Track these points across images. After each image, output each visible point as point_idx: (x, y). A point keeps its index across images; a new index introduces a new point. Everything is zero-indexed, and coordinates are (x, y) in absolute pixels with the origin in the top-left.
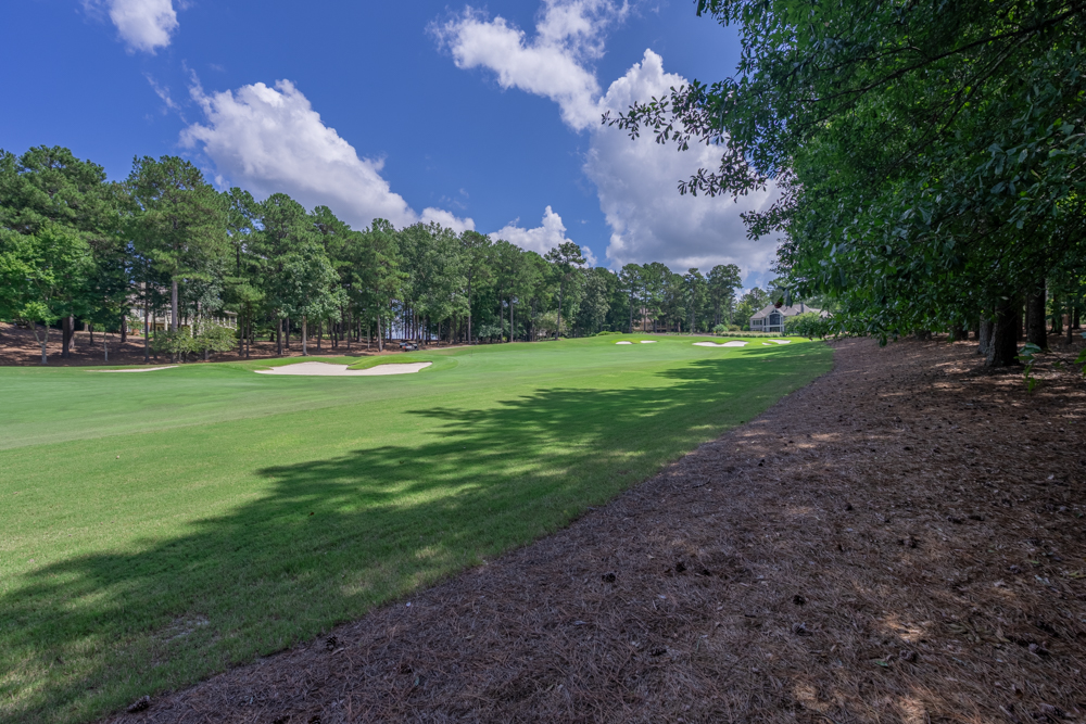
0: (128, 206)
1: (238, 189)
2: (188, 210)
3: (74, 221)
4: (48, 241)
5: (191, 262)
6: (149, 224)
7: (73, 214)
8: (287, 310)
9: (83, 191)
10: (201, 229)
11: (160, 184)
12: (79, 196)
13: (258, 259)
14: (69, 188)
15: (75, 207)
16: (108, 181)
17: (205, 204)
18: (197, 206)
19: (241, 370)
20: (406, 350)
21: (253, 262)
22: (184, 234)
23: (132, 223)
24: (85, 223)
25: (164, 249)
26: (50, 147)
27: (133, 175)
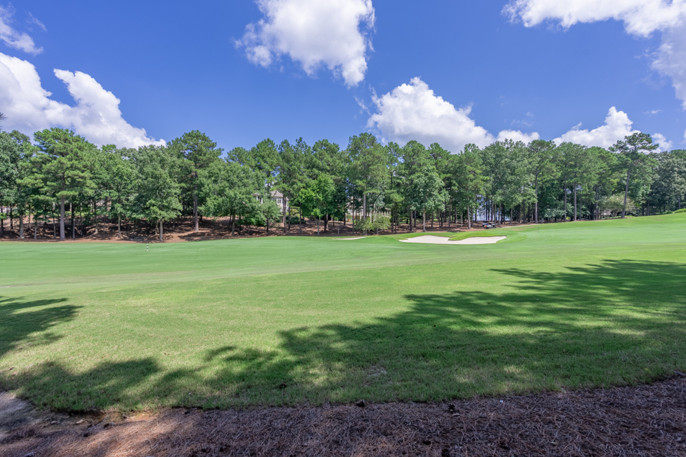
0: (347, 161)
1: (392, 143)
2: (370, 158)
3: (328, 171)
4: (320, 181)
5: (371, 184)
6: (355, 168)
7: (328, 168)
8: (416, 206)
9: (332, 157)
10: (375, 167)
11: (359, 148)
12: (330, 160)
13: (401, 179)
14: (327, 157)
15: (329, 165)
16: (340, 151)
17: (377, 154)
18: (374, 155)
19: (392, 239)
20: (487, 228)
21: (399, 181)
22: (368, 170)
23: (348, 169)
24: (332, 172)
25: (360, 179)
26: (321, 140)
27: (349, 146)
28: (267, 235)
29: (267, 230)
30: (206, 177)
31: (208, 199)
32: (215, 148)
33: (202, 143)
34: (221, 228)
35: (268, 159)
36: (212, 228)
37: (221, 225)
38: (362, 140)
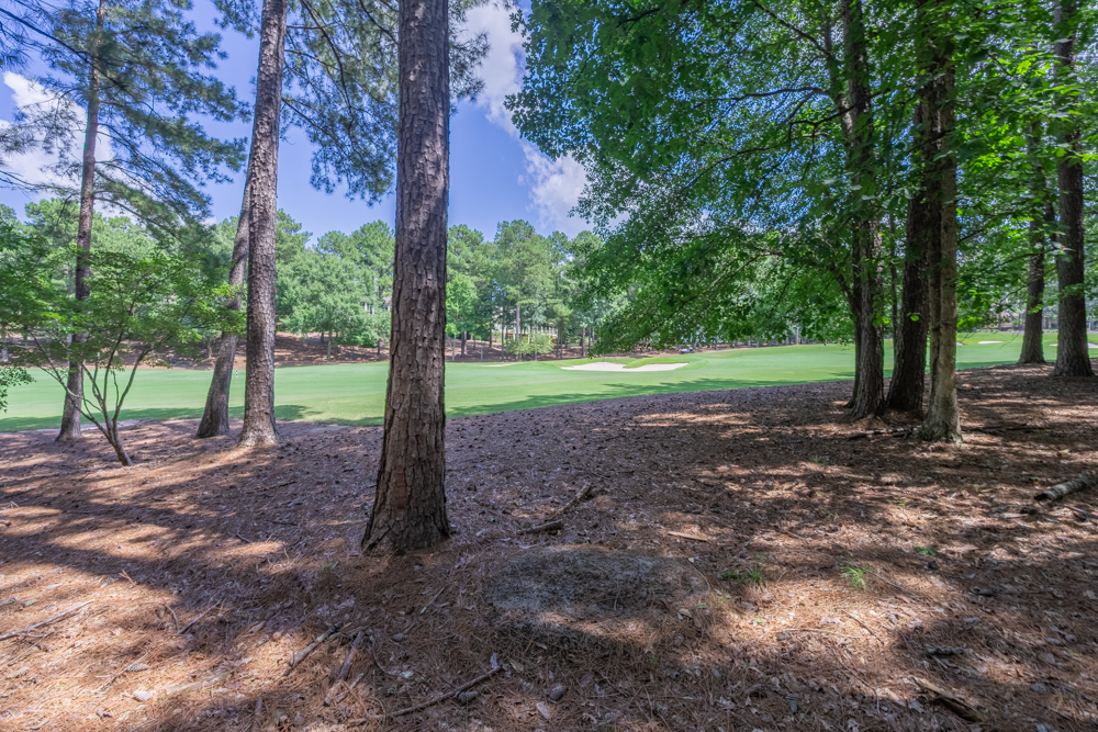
0: (496, 257)
1: (557, 233)
2: (526, 255)
3: (468, 270)
4: (456, 285)
5: (526, 292)
6: (505, 268)
7: (467, 266)
8: (587, 322)
9: (473, 251)
10: (533, 268)
11: (511, 241)
12: (470, 254)
13: (569, 284)
14: (466, 251)
15: (468, 262)
16: (485, 241)
17: (535, 250)
18: (531, 253)
20: (683, 353)
21: (566, 287)
22: (523, 273)
23: (496, 267)
24: (473, 272)
25: (513, 284)
26: (457, 225)
27: (497, 236)
28: (378, 360)
29: (378, 354)
30: (290, 276)
31: (295, 308)
32: (299, 232)
33: (281, 225)
34: (307, 349)
35: (380, 251)
36: (293, 349)
37: (305, 345)
38: (515, 230)
